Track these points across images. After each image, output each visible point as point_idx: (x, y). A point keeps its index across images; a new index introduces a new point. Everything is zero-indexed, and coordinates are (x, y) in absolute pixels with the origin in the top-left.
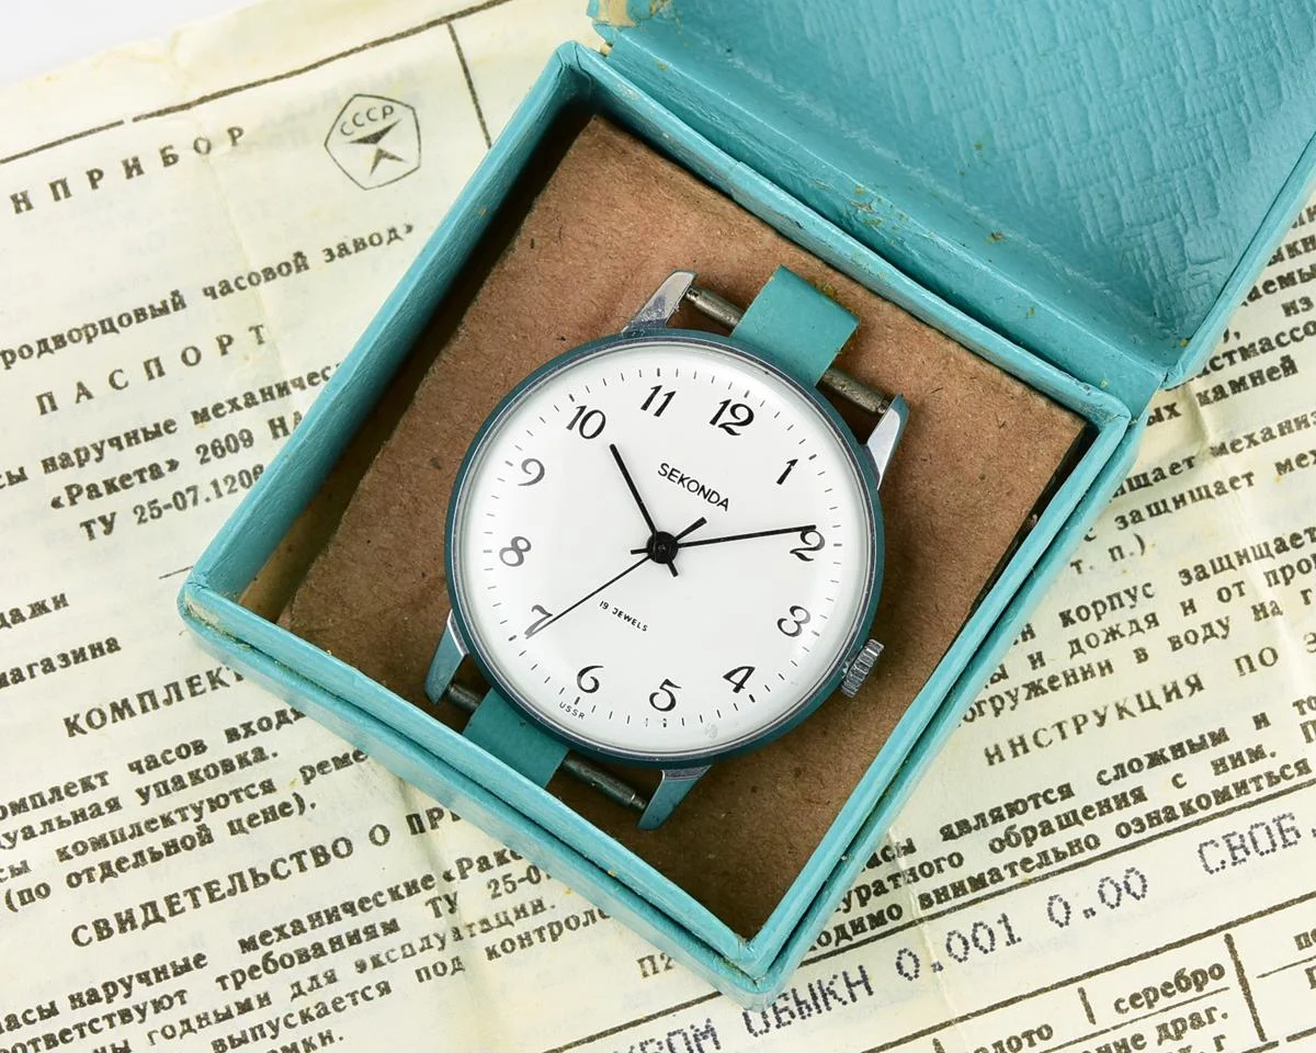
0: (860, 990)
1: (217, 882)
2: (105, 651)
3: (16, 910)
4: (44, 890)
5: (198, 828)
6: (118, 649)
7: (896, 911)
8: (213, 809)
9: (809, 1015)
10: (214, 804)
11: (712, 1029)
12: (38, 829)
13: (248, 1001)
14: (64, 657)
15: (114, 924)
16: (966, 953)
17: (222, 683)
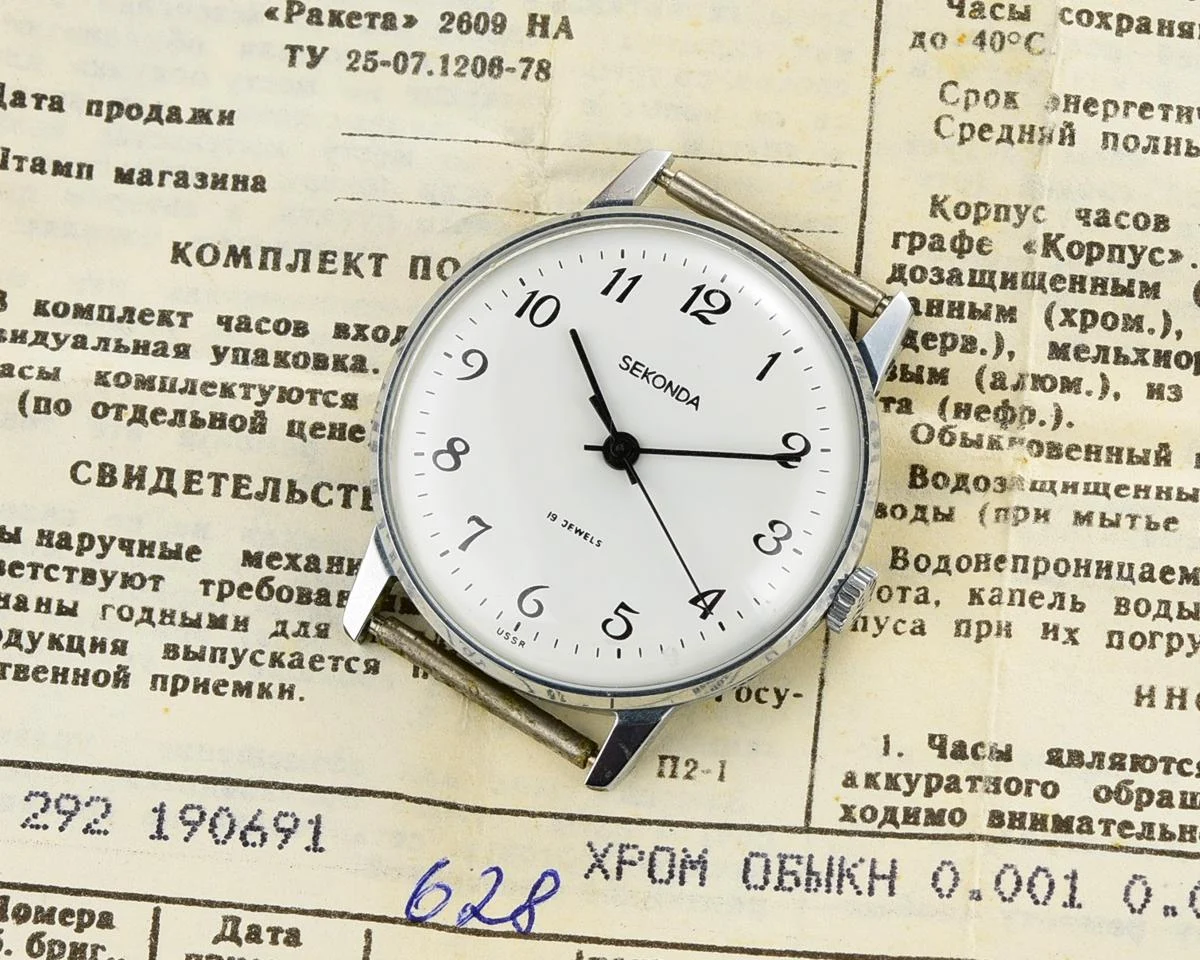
0: (882, 886)
1: (249, 479)
2: (249, 187)
3: (26, 416)
4: (64, 407)
5: (256, 412)
6: (263, 190)
7: (959, 816)
8: (281, 400)
9: (816, 890)
10: (285, 395)
11: (705, 862)
12: (92, 342)
13: (224, 617)
14: (203, 177)
15: (120, 476)
16: (1013, 894)
17: (357, 271)
